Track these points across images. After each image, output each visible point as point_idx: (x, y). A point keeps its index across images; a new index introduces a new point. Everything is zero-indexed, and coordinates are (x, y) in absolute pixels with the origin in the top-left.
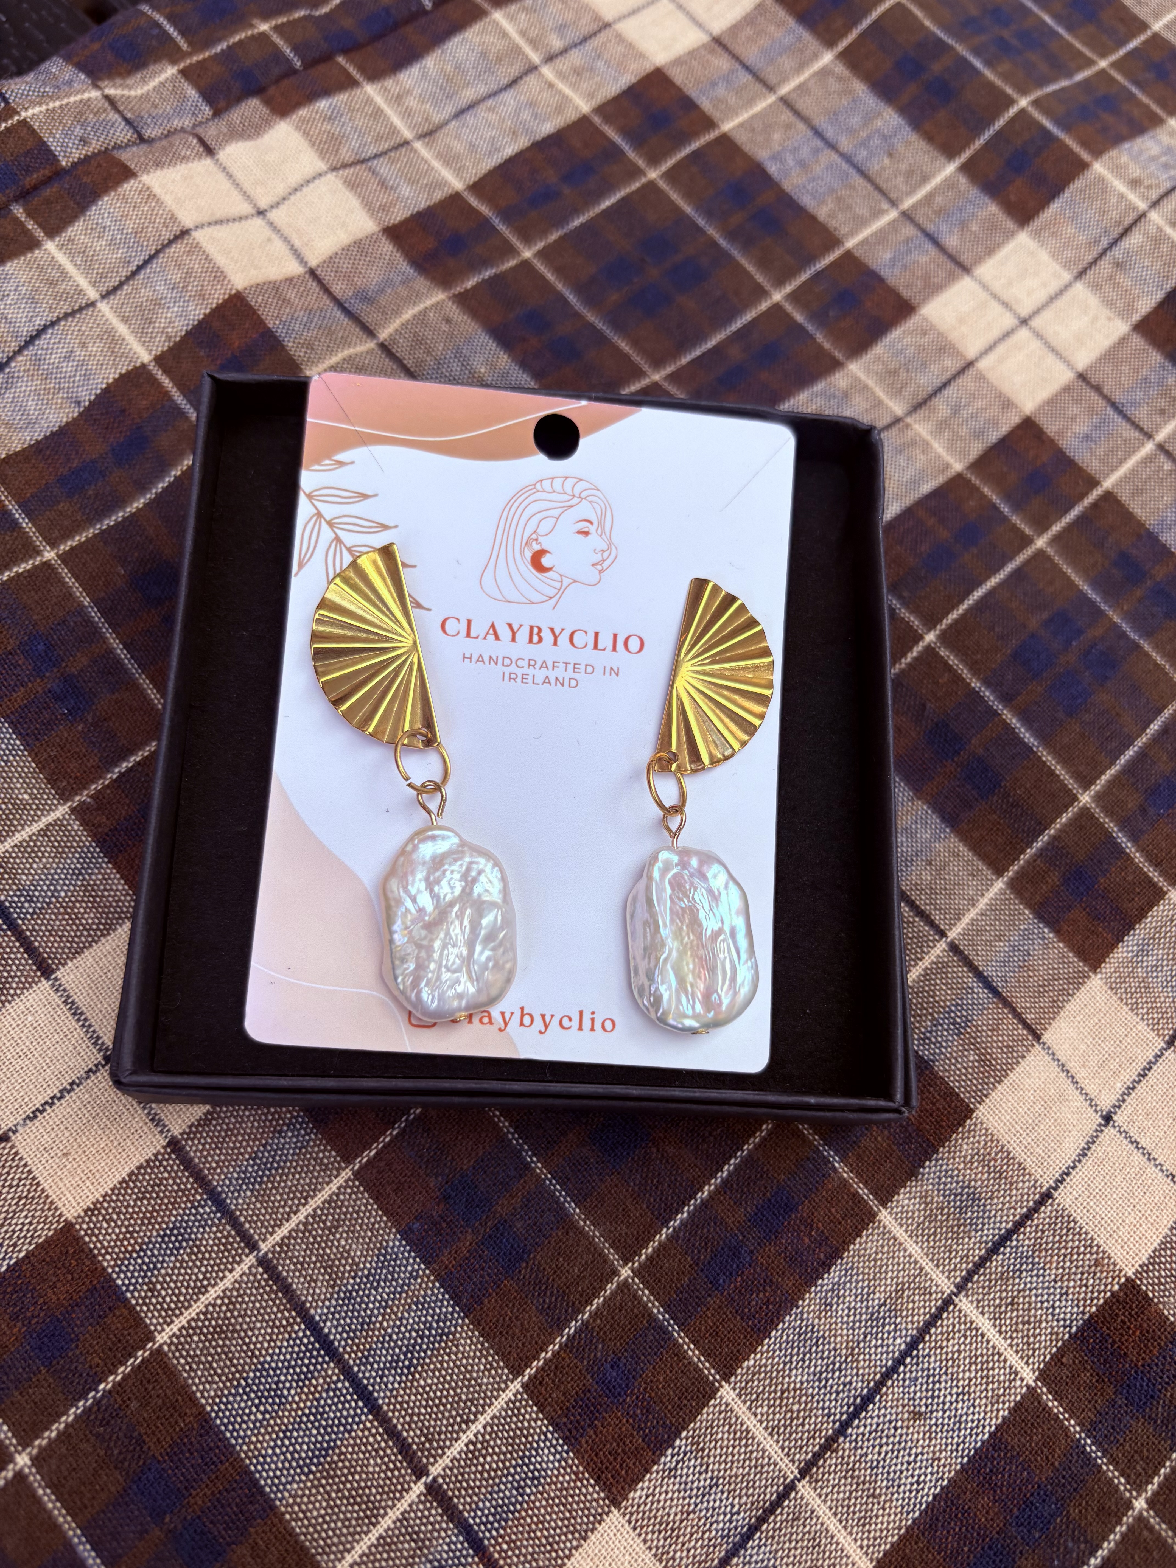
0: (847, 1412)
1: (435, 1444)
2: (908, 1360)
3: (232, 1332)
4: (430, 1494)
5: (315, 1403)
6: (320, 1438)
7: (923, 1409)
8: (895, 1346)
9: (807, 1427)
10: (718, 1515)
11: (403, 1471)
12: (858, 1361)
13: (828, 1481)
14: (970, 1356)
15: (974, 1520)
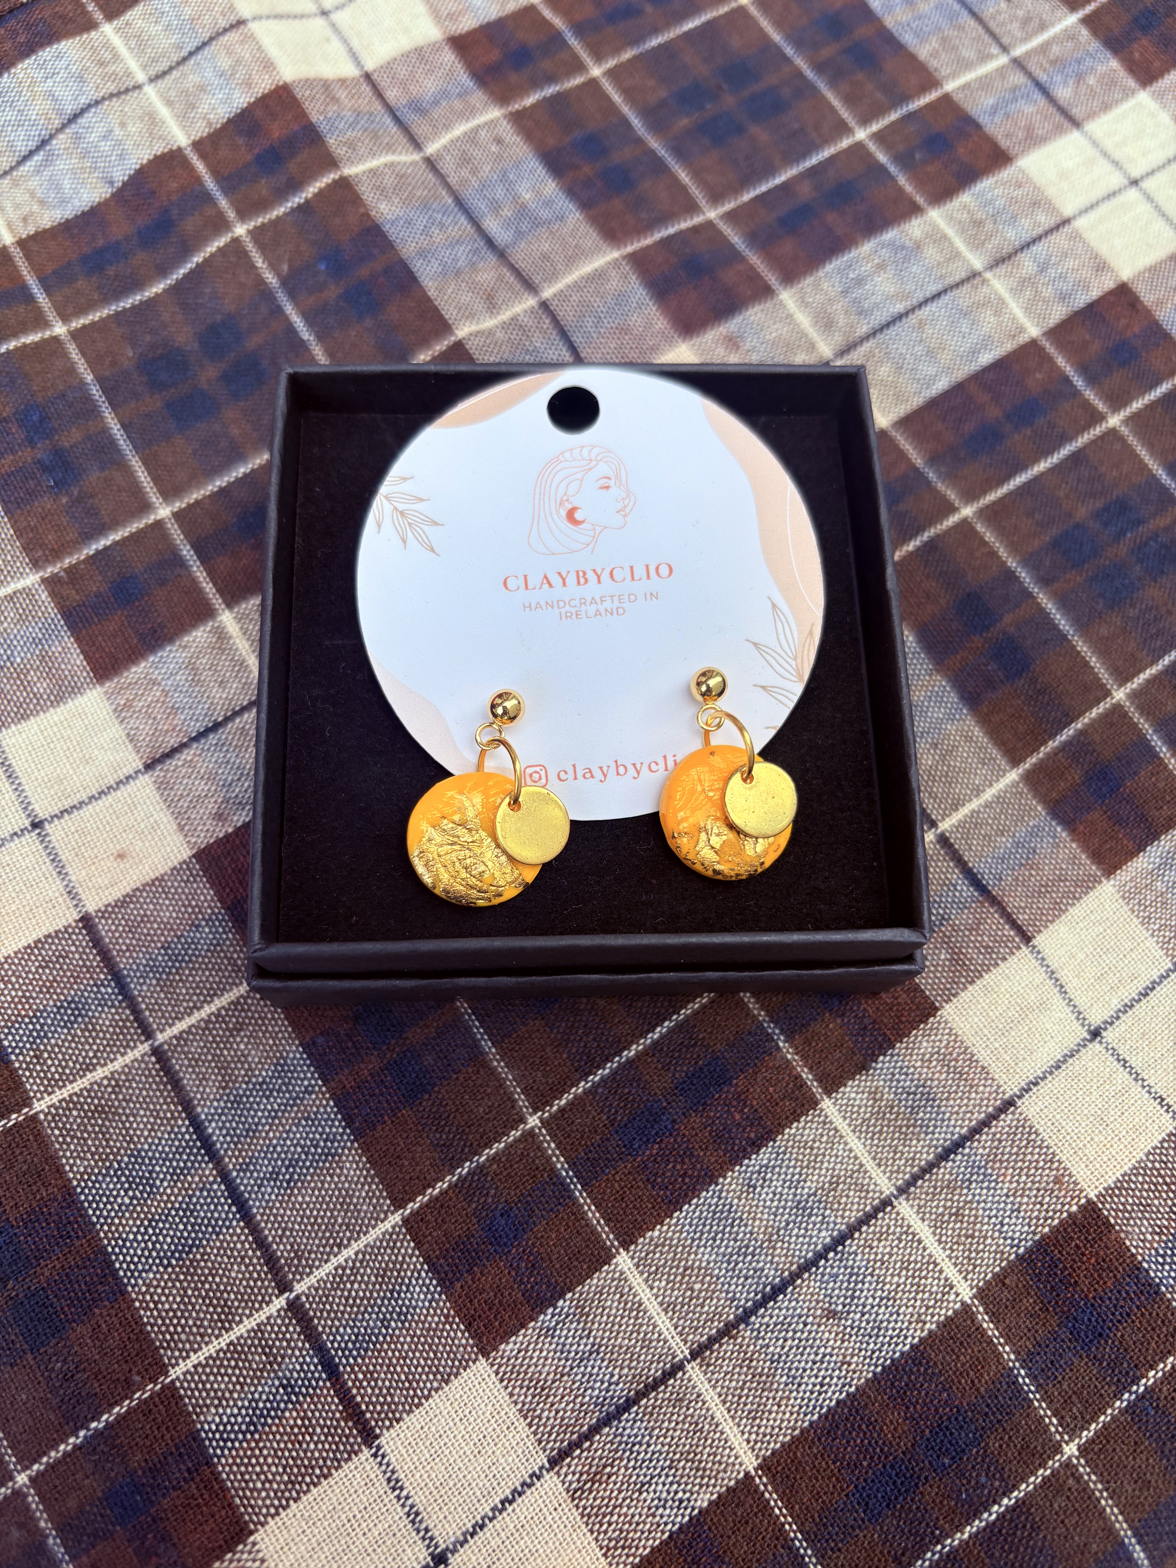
0: (752, 1299)
1: (304, 1262)
2: (831, 1255)
3: (114, 1114)
4: (291, 1310)
5: (187, 1199)
6: (186, 1234)
7: (840, 1308)
8: (819, 1238)
9: (706, 1308)
10: (595, 1381)
11: (266, 1283)
12: (774, 1248)
13: (722, 1367)
14: (901, 1260)
15: (879, 1435)
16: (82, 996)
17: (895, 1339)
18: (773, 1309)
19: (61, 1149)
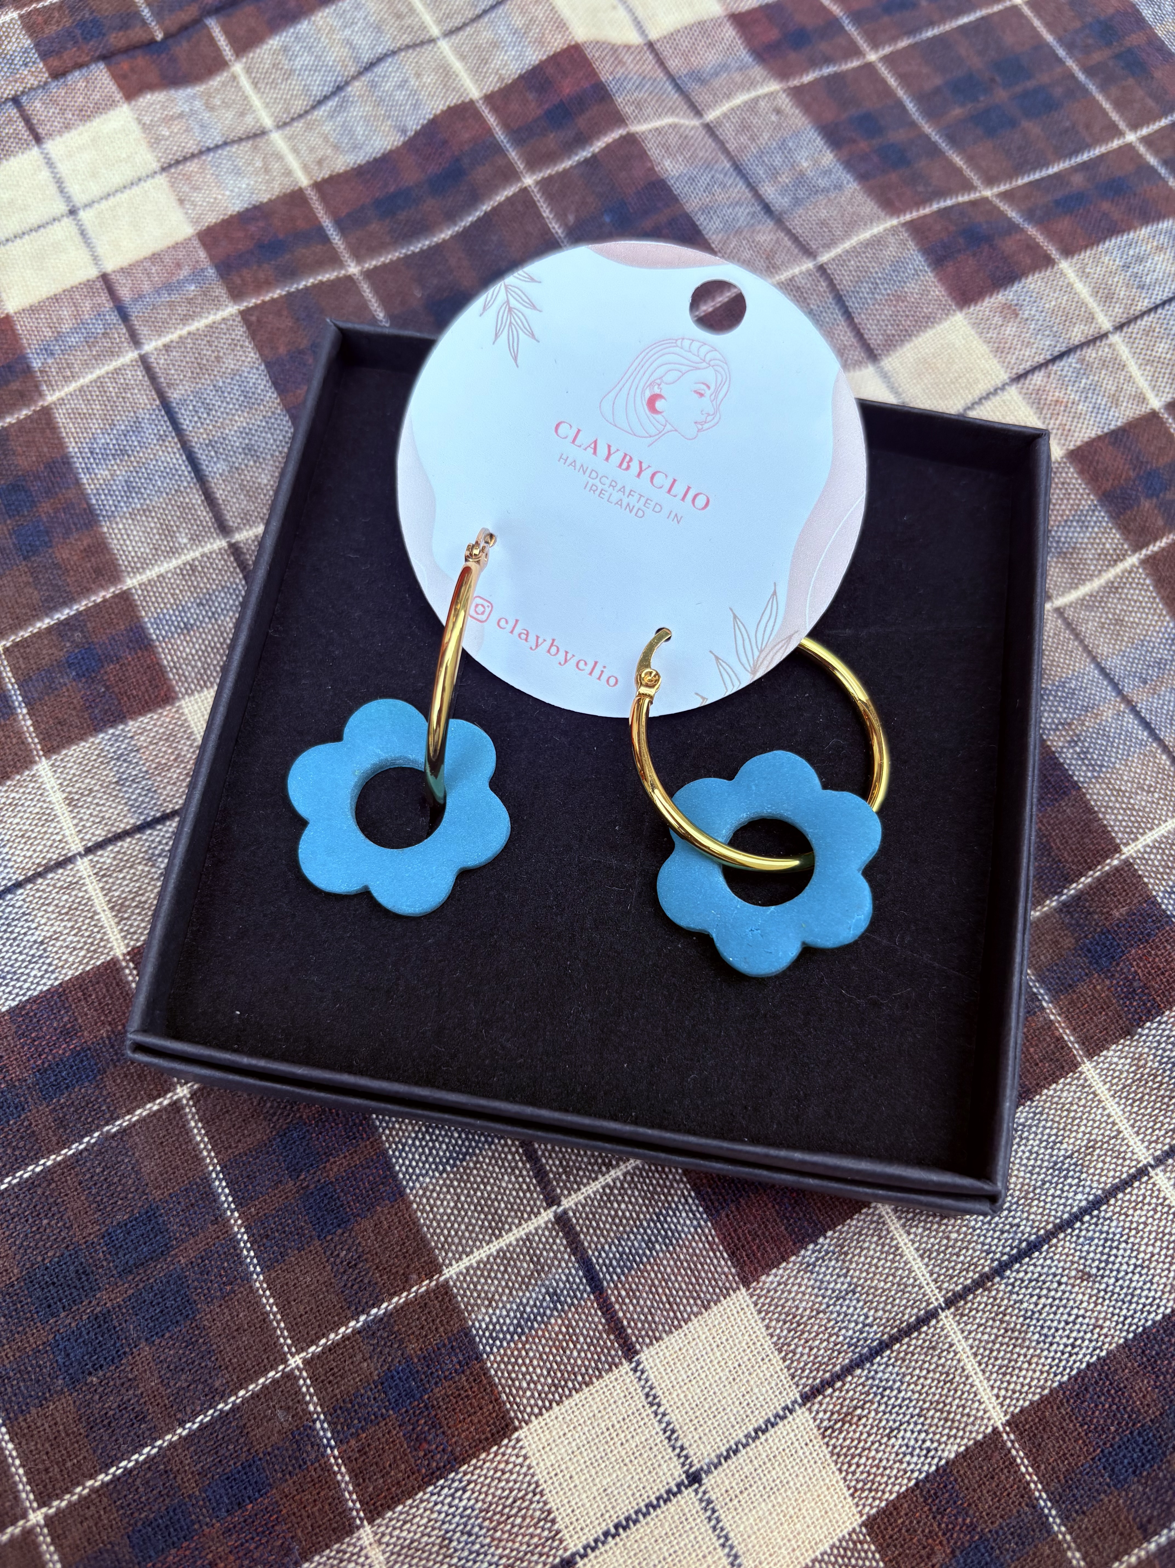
0: (1008, 1254)
1: (572, 1178)
2: (1087, 1218)
4: (558, 1224)
7: (1094, 1271)
8: (1074, 1200)
9: (962, 1258)
10: (849, 1321)
11: (535, 1195)
12: (1031, 1206)
13: (975, 1318)
14: (1156, 1231)
15: (1128, 1401)
17: (1148, 1308)
18: (1028, 1264)
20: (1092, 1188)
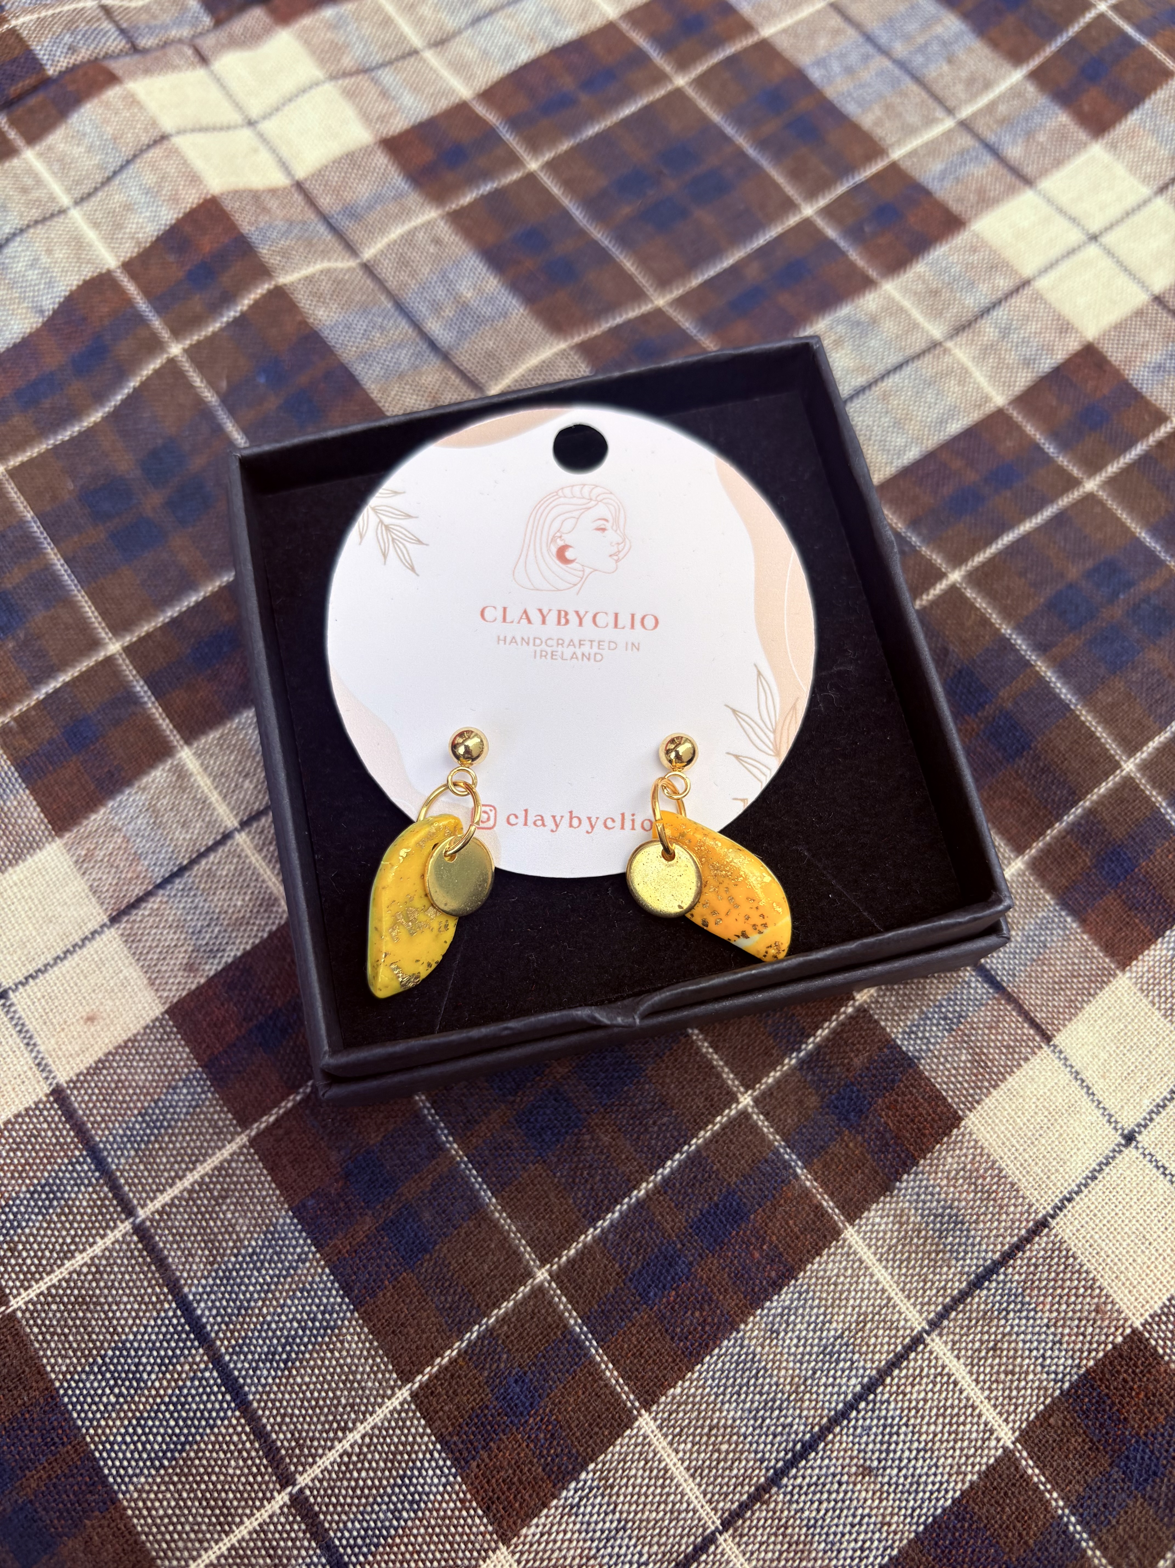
0: (783, 1459)
1: (306, 1451)
2: (863, 1405)
4: (294, 1506)
5: (177, 1392)
6: (177, 1431)
7: (875, 1463)
8: (848, 1386)
9: (735, 1472)
11: (267, 1478)
12: (802, 1400)
13: (755, 1537)
14: (937, 1406)
16: (57, 1176)
17: (935, 1495)
18: (805, 1468)
19: (41, 1348)
20: (865, 1369)
